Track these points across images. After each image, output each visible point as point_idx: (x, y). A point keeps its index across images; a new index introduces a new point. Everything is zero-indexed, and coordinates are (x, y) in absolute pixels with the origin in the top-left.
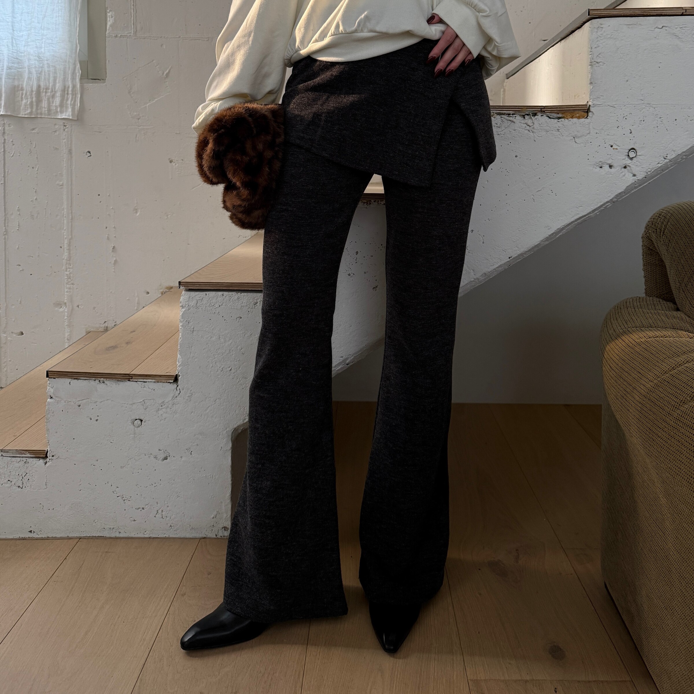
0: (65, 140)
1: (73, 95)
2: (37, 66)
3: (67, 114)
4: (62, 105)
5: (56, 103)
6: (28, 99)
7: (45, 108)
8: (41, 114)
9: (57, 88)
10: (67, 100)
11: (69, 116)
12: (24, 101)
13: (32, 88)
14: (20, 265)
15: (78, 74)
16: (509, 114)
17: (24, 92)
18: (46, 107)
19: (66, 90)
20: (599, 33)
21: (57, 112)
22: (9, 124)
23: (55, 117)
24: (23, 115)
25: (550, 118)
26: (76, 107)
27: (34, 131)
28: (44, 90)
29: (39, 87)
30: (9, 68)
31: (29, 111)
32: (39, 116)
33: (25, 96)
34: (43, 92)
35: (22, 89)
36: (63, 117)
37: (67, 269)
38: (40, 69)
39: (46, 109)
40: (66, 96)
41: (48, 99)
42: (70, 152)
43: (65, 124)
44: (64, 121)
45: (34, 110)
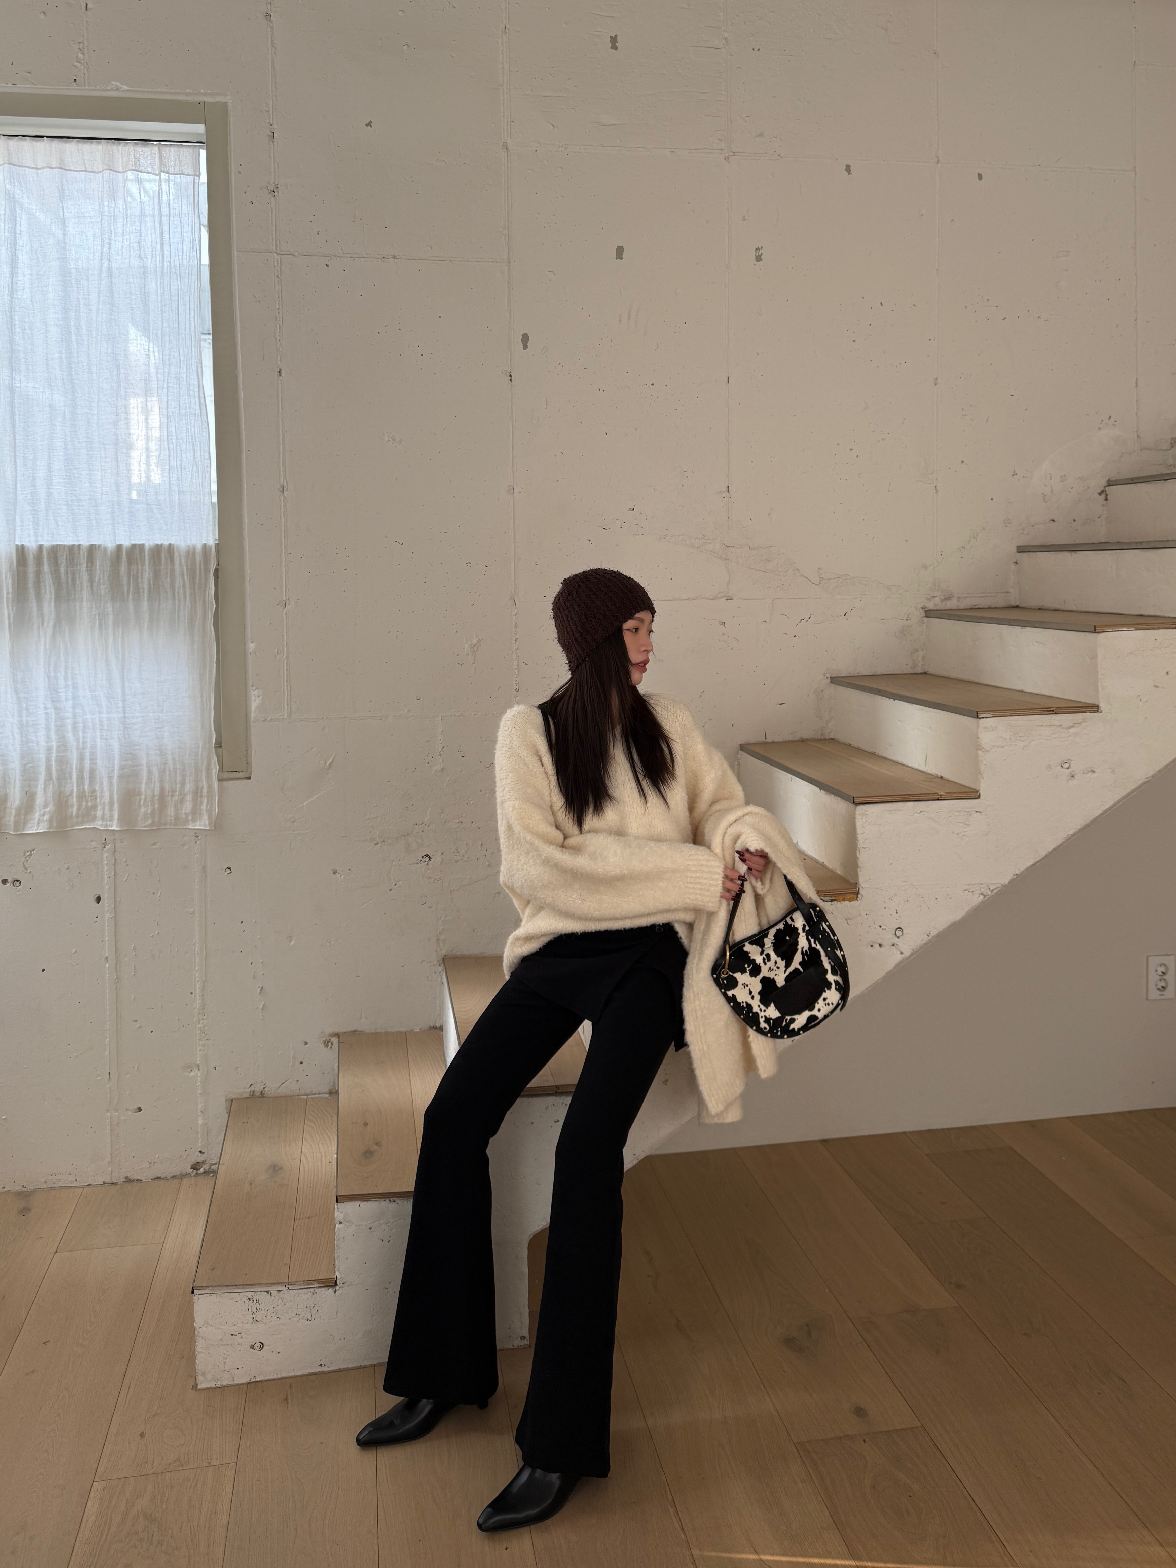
0: (197, 855)
1: (208, 798)
2: (159, 763)
3: (202, 823)
4: (195, 813)
5: (186, 810)
6: (148, 806)
7: (171, 817)
8: (166, 824)
9: (186, 790)
10: (201, 803)
11: (205, 825)
12: (143, 810)
13: (153, 792)
14: (136, 1021)
15: (214, 772)
17: (143, 797)
18: (172, 815)
19: (199, 792)
20: (864, 820)
21: (188, 821)
22: (123, 839)
23: (185, 827)
24: (141, 827)
26: (214, 813)
27: (155, 847)
28: (170, 794)
29: (162, 789)
30: (122, 768)
31: (150, 822)
32: (162, 827)
33: (144, 804)
34: (168, 796)
35: (139, 794)
36: (197, 828)
38: (163, 766)
39: (173, 818)
40: (199, 799)
41: (176, 805)
42: (204, 869)
43: (197, 835)
44: (196, 831)
45: (156, 820)
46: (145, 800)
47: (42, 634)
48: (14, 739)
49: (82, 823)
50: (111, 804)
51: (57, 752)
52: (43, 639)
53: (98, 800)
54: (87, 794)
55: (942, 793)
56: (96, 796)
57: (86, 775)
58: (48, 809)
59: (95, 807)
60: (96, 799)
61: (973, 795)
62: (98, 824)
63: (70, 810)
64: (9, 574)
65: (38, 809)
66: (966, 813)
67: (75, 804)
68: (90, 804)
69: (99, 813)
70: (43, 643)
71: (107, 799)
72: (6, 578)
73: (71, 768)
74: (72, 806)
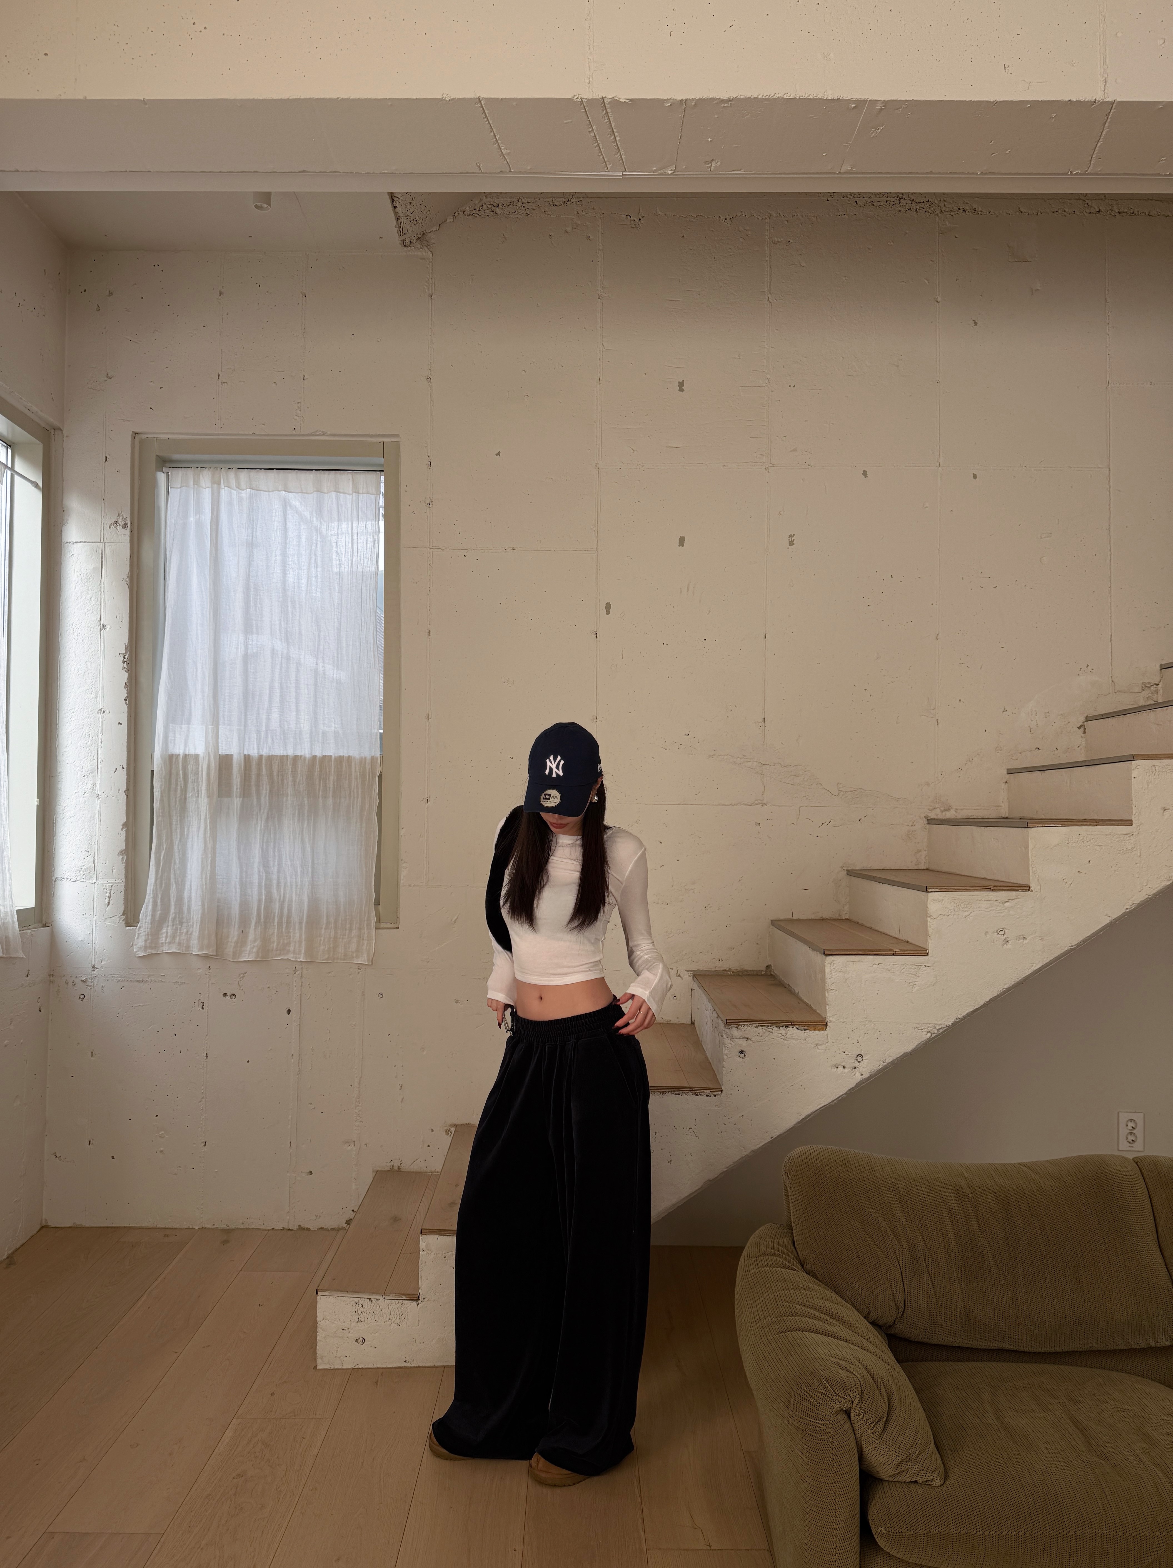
0: (359, 983)
1: (367, 942)
2: (335, 914)
3: (363, 959)
4: (358, 951)
5: (352, 948)
6: (325, 945)
8: (337, 958)
9: (353, 934)
10: (363, 944)
11: (364, 961)
12: (322, 947)
13: (329, 935)
14: (311, 1104)
15: (373, 921)
16: (768, 1026)
18: (342, 952)
19: (362, 936)
20: (832, 968)
21: (353, 957)
22: (307, 968)
23: (351, 961)
24: (320, 959)
25: (798, 1029)
26: (371, 952)
27: (330, 975)
29: (336, 933)
30: (309, 916)
31: (326, 957)
32: (335, 961)
33: (323, 943)
34: (340, 938)
35: (320, 937)
36: (359, 962)
37: (356, 1107)
38: (337, 917)
39: (343, 955)
40: (361, 942)
41: (345, 945)
42: (363, 994)
43: (360, 968)
44: (359, 965)
45: (331, 955)
46: (324, 940)
47: (259, 817)
48: (236, 892)
49: (280, 955)
50: (300, 942)
51: (265, 902)
52: (259, 822)
53: (291, 939)
54: (284, 934)
55: (896, 950)
56: (290, 936)
57: (284, 920)
58: (256, 944)
59: (289, 944)
60: (290, 938)
61: (923, 953)
62: (291, 956)
63: (272, 945)
64: (238, 775)
65: (249, 944)
66: (917, 967)
67: (276, 941)
68: (286, 942)
69: (292, 948)
70: (259, 825)
71: (297, 938)
72: (236, 777)
73: (274, 916)
74: (274, 942)
